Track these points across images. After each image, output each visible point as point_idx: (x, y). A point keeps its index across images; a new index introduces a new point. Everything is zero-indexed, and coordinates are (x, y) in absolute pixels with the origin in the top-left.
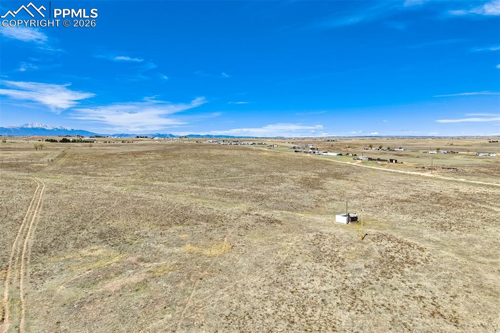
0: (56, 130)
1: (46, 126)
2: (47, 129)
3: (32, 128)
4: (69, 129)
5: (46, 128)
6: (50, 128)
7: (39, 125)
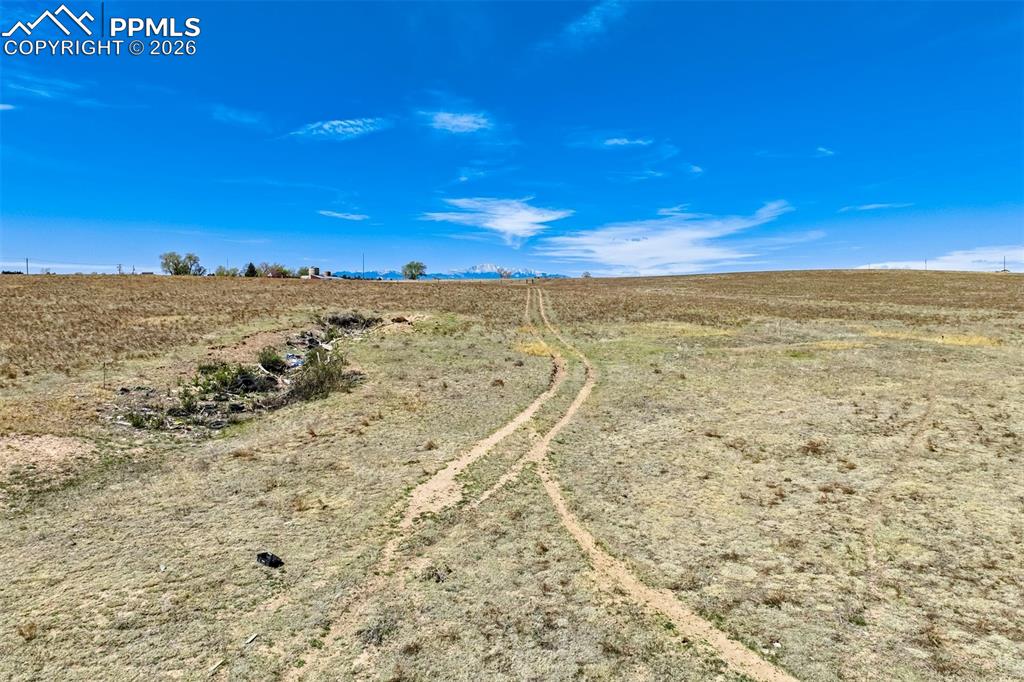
3: (482, 273)
4: (538, 273)
6: (509, 273)
7: (492, 267)
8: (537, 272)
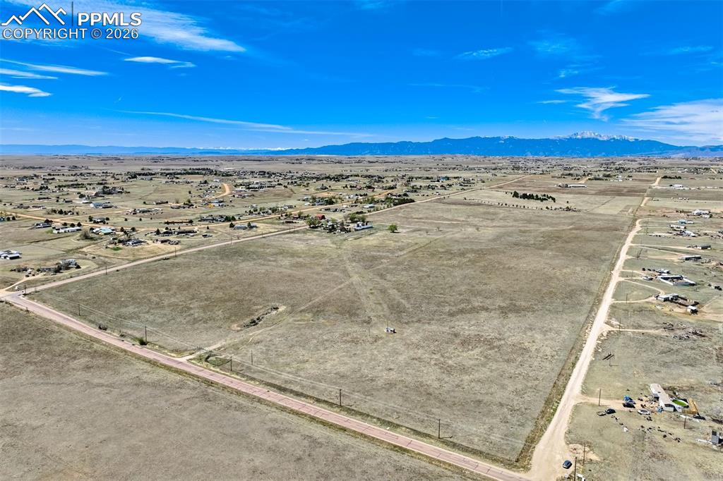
0: (613, 140)
1: (600, 136)
2: (601, 139)
3: (582, 139)
6: (605, 139)
7: (591, 134)
8: (630, 138)
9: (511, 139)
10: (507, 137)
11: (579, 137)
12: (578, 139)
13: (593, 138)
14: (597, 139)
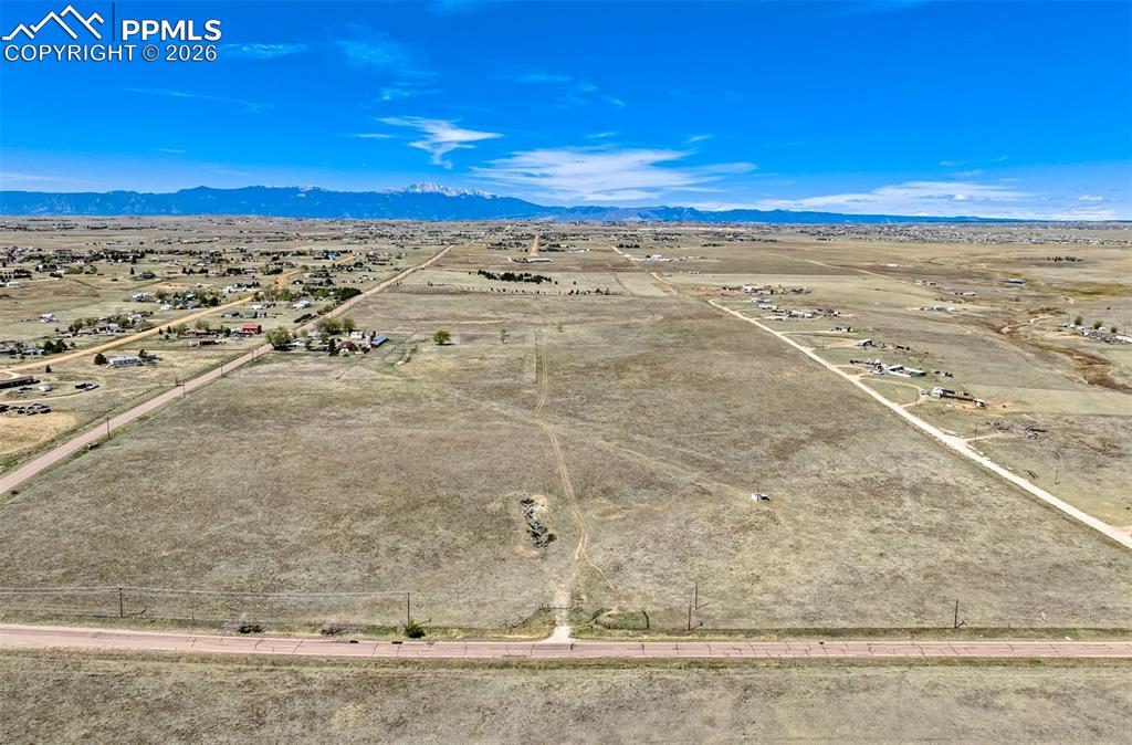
0: (463, 197)
1: (447, 191)
2: (448, 194)
3: (423, 194)
5: (446, 193)
6: (454, 194)
7: (434, 187)
8: (487, 194)
9: (316, 191)
10: (309, 187)
11: (418, 190)
12: (417, 193)
13: (438, 193)
14: (443, 195)
